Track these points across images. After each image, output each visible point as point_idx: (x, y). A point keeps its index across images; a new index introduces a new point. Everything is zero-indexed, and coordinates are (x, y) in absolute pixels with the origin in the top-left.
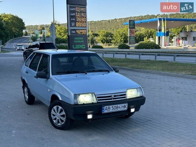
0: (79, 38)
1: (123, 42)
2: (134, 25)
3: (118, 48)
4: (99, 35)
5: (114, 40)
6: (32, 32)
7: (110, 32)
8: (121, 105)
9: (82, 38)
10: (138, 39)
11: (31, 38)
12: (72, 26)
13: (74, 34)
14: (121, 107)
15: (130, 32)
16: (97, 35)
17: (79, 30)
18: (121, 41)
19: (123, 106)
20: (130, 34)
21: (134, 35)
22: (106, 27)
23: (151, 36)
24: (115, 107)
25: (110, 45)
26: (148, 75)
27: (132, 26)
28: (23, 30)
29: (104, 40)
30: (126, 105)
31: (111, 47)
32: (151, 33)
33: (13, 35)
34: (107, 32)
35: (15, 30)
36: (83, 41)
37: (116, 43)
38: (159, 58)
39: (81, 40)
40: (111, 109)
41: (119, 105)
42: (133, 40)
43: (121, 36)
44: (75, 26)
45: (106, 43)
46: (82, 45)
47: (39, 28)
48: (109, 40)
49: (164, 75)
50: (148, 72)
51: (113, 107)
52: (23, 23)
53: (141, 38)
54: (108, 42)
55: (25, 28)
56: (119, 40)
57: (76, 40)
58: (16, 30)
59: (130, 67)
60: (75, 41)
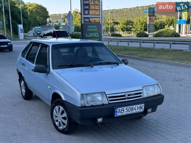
0: (92, 27)
1: (143, 30)
2: (154, 12)
3: (136, 36)
4: (119, 24)
5: (135, 28)
6: (56, 21)
7: (131, 20)
8: (137, 106)
9: (95, 27)
10: (159, 27)
11: (54, 26)
12: (86, 14)
13: (87, 22)
14: (136, 108)
15: (149, 20)
16: (117, 23)
17: (92, 18)
18: (141, 29)
19: (139, 107)
20: (149, 22)
21: (153, 23)
22: (128, 15)
23: (172, 24)
24: (130, 109)
25: (129, 33)
26: (157, 64)
27: (151, 14)
28: (47, 19)
29: (125, 28)
30: (143, 105)
31: (130, 35)
32: (172, 21)
33: (37, 24)
34: (127, 20)
35: (39, 18)
36: (96, 30)
37: (136, 31)
38: (174, 47)
39: (94, 28)
40: (125, 110)
41: (134, 107)
42: (153, 28)
43: (142, 24)
44: (89, 14)
45: (126, 31)
46: (95, 34)
47: (62, 17)
48: (130, 28)
49: (173, 65)
50: (157, 62)
51: (128, 109)
52: (47, 12)
53: (162, 26)
54: (129, 30)
55: (48, 17)
56: (139, 28)
57: (89, 28)
58: (41, 19)
59: (140, 56)
60: (88, 30)
